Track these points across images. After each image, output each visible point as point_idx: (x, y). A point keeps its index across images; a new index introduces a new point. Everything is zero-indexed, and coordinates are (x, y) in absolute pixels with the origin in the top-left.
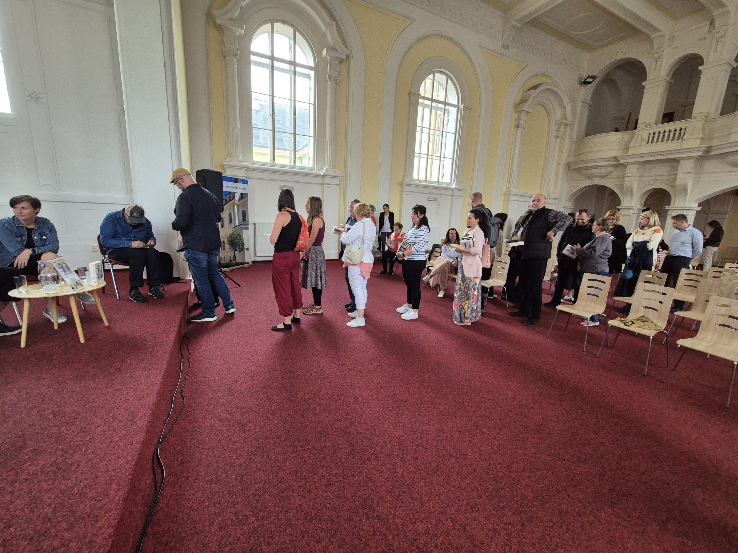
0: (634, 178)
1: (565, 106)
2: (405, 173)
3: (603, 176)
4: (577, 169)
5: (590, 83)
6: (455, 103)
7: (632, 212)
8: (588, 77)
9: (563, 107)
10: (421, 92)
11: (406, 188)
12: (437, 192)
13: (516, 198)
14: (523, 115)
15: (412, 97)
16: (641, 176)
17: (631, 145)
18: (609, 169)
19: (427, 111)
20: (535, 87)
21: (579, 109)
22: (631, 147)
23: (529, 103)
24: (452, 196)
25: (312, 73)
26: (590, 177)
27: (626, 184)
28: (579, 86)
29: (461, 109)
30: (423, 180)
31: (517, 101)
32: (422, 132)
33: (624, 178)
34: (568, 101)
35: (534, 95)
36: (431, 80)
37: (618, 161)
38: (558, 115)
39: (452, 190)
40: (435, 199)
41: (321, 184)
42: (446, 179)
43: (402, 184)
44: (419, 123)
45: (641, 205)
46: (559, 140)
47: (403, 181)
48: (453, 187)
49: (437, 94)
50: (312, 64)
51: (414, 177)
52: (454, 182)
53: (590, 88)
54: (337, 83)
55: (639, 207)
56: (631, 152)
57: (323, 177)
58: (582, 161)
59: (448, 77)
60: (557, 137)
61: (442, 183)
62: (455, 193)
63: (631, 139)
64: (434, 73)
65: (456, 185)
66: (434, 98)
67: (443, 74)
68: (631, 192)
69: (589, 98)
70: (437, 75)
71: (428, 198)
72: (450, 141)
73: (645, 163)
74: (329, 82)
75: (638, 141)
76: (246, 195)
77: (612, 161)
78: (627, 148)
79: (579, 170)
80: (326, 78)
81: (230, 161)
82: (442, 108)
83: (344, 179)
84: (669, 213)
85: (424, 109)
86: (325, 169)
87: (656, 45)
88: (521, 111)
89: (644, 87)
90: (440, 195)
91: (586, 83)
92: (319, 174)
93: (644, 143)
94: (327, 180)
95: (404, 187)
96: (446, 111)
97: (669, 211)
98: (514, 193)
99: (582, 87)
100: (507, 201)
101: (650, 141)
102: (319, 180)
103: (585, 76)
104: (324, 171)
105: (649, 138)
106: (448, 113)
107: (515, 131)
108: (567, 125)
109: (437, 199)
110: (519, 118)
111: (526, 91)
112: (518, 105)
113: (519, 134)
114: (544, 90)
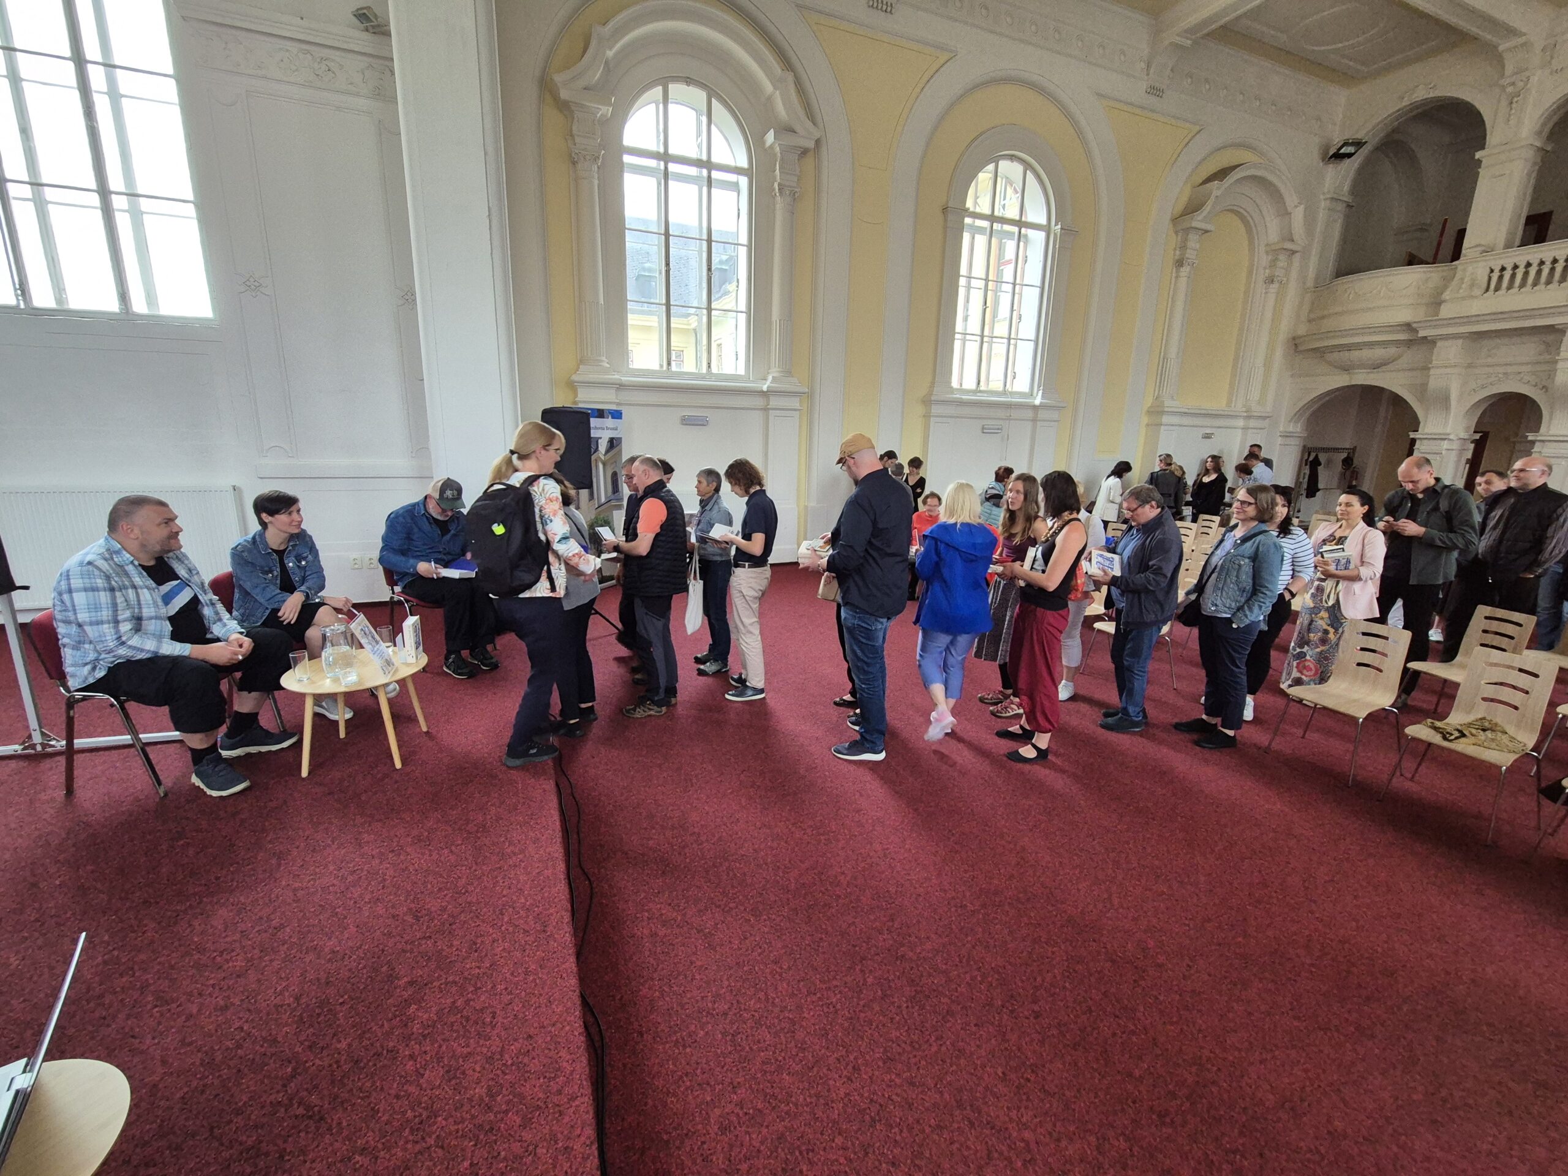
0: (1452, 370)
1: (1289, 209)
2: (934, 376)
3: (1377, 366)
4: (1317, 349)
5: (1349, 155)
6: (1043, 220)
7: (1445, 447)
8: (1345, 144)
9: (1284, 213)
10: (970, 203)
11: (935, 409)
12: (1003, 413)
13: (1175, 420)
14: (1193, 237)
15: (950, 217)
17: (1446, 295)
18: (1392, 351)
19: (981, 240)
20: (1222, 174)
21: (1322, 215)
22: (1444, 301)
23: (1205, 213)
24: (1034, 421)
25: (743, 181)
26: (1346, 369)
27: (1434, 384)
28: (1320, 165)
29: (1055, 233)
30: (970, 391)
31: (1180, 207)
32: (972, 287)
33: (1429, 369)
34: (1296, 201)
35: (1219, 193)
36: (991, 176)
37: (1416, 331)
38: (1272, 230)
39: (1035, 408)
40: (998, 429)
41: (761, 410)
42: (1022, 385)
43: (927, 402)
44: (963, 270)
45: (1467, 429)
46: (1274, 287)
47: (930, 394)
48: (1037, 402)
49: (1002, 203)
50: (743, 163)
51: (952, 385)
52: (1039, 390)
53: (1349, 167)
54: (794, 199)
55: (1463, 435)
56: (1446, 311)
57: (765, 394)
58: (1329, 332)
59: (1027, 166)
60: (1270, 281)
61: (1014, 395)
62: (1042, 414)
63: (1447, 281)
64: (996, 160)
65: (1043, 397)
66: (996, 213)
67: (1016, 161)
68: (1443, 401)
69: (1346, 188)
70: (1004, 165)
71: (983, 428)
72: (1031, 301)
73: (1480, 336)
74: (778, 199)
75: (1464, 286)
76: (619, 440)
77: (1398, 332)
78: (1436, 303)
79: (1320, 353)
80: (774, 190)
81: (586, 374)
82: (1014, 233)
83: (809, 396)
84: (1537, 448)
85: (973, 238)
86: (770, 378)
87: (1509, 69)
88: (1187, 230)
89: (1479, 162)
90: (1010, 420)
91: (1338, 156)
92: (759, 389)
93: (1477, 292)
94: (774, 402)
95: (933, 406)
96: (1022, 239)
97: (1537, 444)
98: (1170, 410)
99: (1331, 165)
100: (1155, 426)
101: (1492, 286)
102: (760, 402)
103: (1337, 140)
104: (768, 383)
105: (1490, 279)
106: (1026, 244)
107: (1174, 274)
108: (1294, 253)
109: (1001, 429)
110: (1183, 246)
111: (1200, 184)
112: (1181, 216)
113: (1183, 280)
114: (1241, 179)
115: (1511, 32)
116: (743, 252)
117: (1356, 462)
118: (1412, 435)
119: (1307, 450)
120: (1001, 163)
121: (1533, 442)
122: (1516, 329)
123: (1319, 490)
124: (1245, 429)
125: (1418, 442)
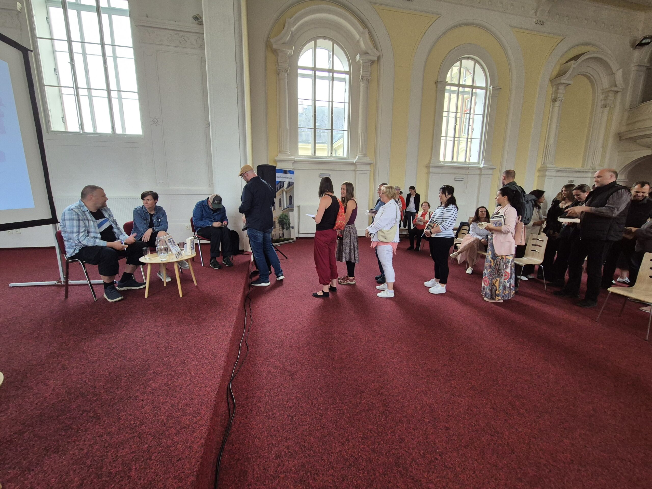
2: (431, 155)
4: (631, 138)
5: (647, 44)
6: (484, 85)
8: (645, 38)
9: (611, 74)
10: (448, 79)
11: (432, 170)
12: (465, 172)
14: (561, 87)
15: (439, 85)
19: (454, 96)
20: (576, 58)
23: (568, 75)
24: (480, 175)
25: (347, 77)
26: (649, 147)
28: (632, 49)
29: (490, 91)
30: (449, 162)
31: (555, 74)
32: (448, 117)
34: (618, 67)
35: (575, 66)
36: (458, 67)
38: (605, 83)
39: (481, 169)
40: (462, 179)
41: (353, 171)
42: (474, 159)
43: (428, 167)
44: (445, 108)
46: (607, 109)
47: (430, 163)
48: (481, 166)
49: (464, 79)
50: (347, 69)
51: (440, 159)
52: (482, 161)
53: (647, 50)
54: (368, 82)
57: (355, 164)
58: (639, 129)
59: (476, 61)
60: (604, 106)
61: (470, 163)
62: (484, 172)
64: (461, 60)
65: (484, 164)
66: (461, 83)
67: (471, 60)
69: (646, 60)
70: (464, 62)
71: (455, 178)
72: (478, 122)
74: (361, 82)
76: (293, 183)
79: (634, 139)
80: (360, 79)
81: (281, 157)
82: (470, 92)
83: (374, 165)
85: (450, 95)
86: (357, 157)
88: (558, 85)
90: (468, 174)
91: (641, 45)
92: (352, 162)
94: (358, 167)
96: (473, 94)
98: (551, 169)
99: (637, 50)
102: (352, 168)
103: (641, 37)
104: (356, 159)
106: (476, 96)
107: (552, 106)
108: (618, 92)
109: (464, 179)
110: (556, 92)
111: (565, 63)
112: (556, 77)
113: (556, 109)
114: (588, 58)
116: (346, 106)
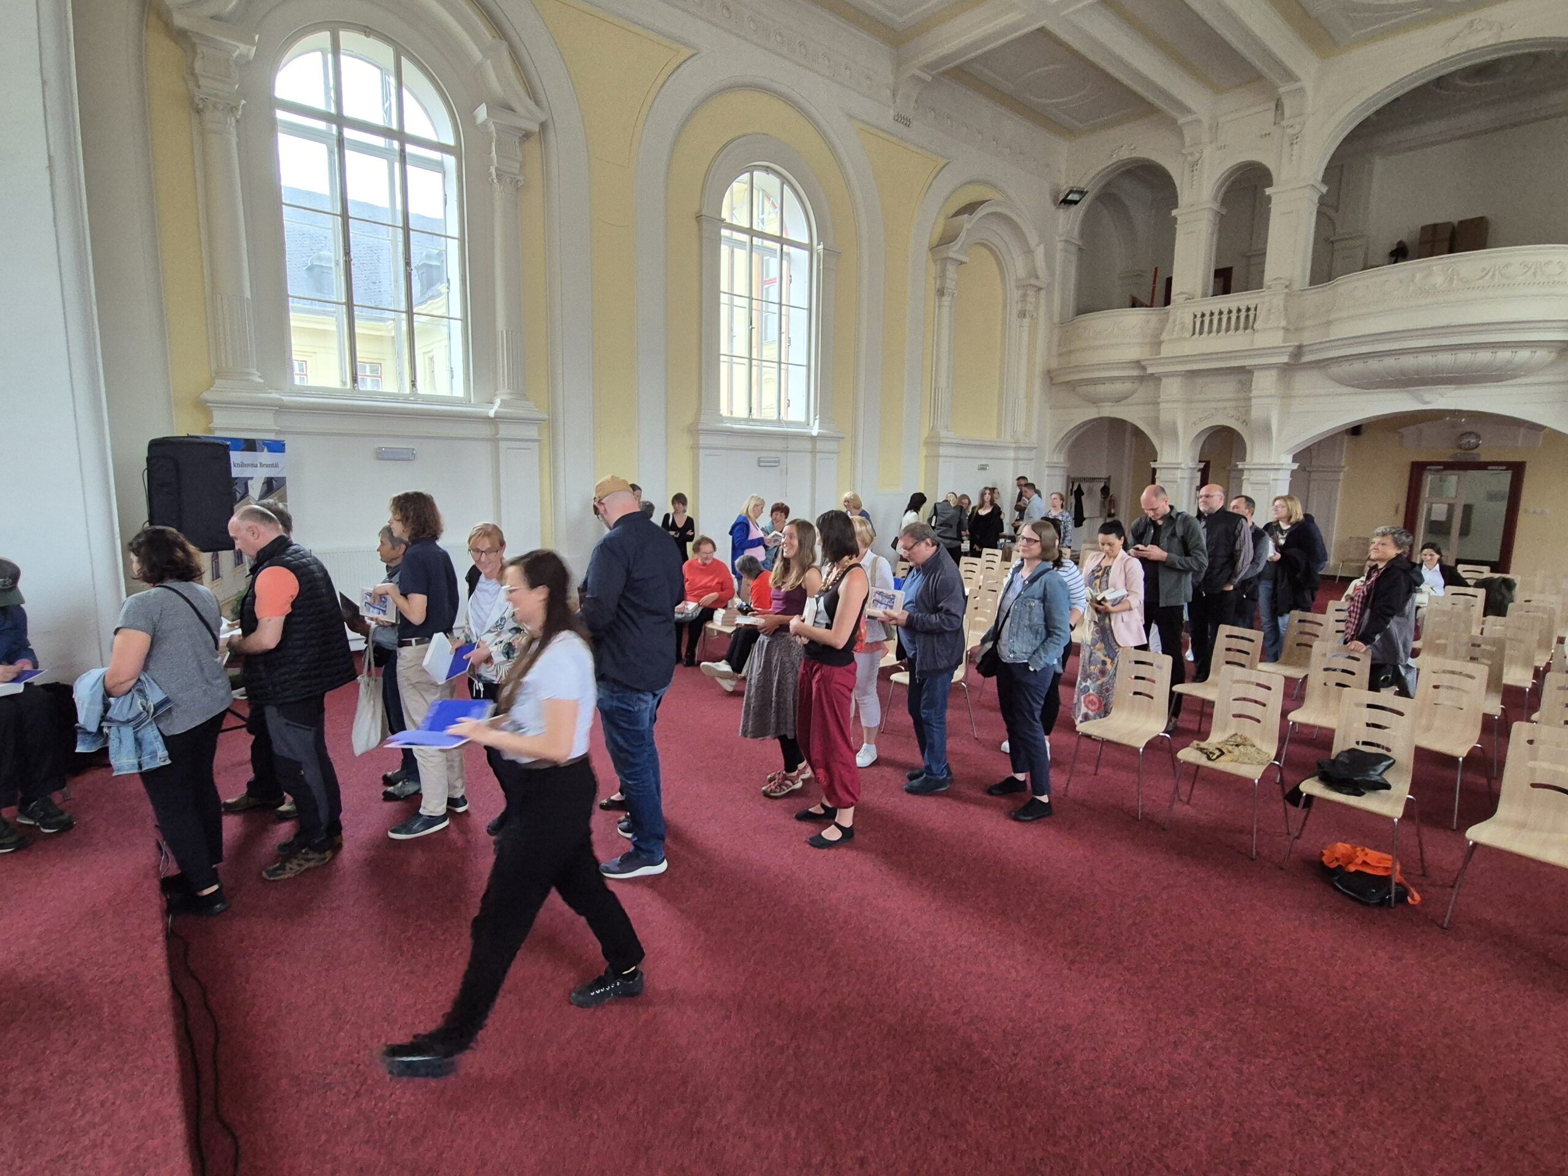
0: (1175, 405)
1: (1032, 248)
2: (700, 404)
3: (1119, 400)
4: (1068, 382)
5: (1076, 202)
6: (805, 240)
7: (1179, 476)
9: (1028, 252)
10: (725, 214)
11: (704, 440)
12: (778, 444)
13: (952, 451)
14: (951, 269)
15: (705, 227)
16: (1190, 401)
17: (1165, 336)
18: (1128, 386)
19: (741, 255)
20: (970, 208)
21: (1059, 256)
22: (1164, 341)
23: (960, 244)
24: (813, 452)
25: (450, 162)
26: (1095, 401)
27: (1165, 417)
28: (1053, 208)
29: (818, 254)
30: (743, 420)
31: (936, 237)
32: (732, 306)
33: (1158, 403)
34: (1037, 241)
35: (969, 226)
36: (746, 187)
37: (1144, 368)
38: (1019, 268)
39: (813, 438)
40: (775, 462)
41: (487, 440)
42: (797, 413)
43: (694, 431)
44: (724, 286)
45: (1193, 459)
46: (1026, 321)
47: (697, 421)
48: (815, 431)
49: (762, 218)
50: (448, 138)
51: (721, 412)
52: (815, 419)
53: (1076, 213)
54: (517, 190)
55: (1191, 465)
56: (1166, 351)
57: (494, 421)
58: (1076, 366)
59: (784, 180)
60: (1023, 314)
61: (789, 424)
62: (820, 445)
63: (1163, 322)
64: (751, 170)
65: (820, 427)
66: (756, 228)
68: (1174, 434)
69: (1076, 233)
70: (759, 176)
71: (759, 461)
72: (799, 325)
73: (1193, 374)
74: (497, 186)
75: (1176, 328)
77: (1133, 368)
78: (1157, 344)
79: (1072, 386)
80: (490, 174)
81: (223, 391)
82: (776, 250)
83: (550, 424)
84: (1246, 475)
86: (498, 402)
87: (1187, 139)
88: (945, 260)
89: (1175, 219)
90: (787, 451)
91: (1066, 202)
92: (484, 415)
93: (1188, 334)
94: (504, 431)
95: (701, 437)
96: (784, 257)
97: (1246, 473)
98: (948, 441)
99: (1061, 210)
100: (933, 457)
101: (1197, 330)
102: (486, 431)
103: (1064, 188)
104: (496, 407)
105: (1195, 323)
106: (789, 262)
107: (937, 303)
108: (1040, 289)
109: (779, 462)
110: (943, 275)
111: (953, 216)
112: (938, 245)
113: (946, 310)
114: (988, 214)
115: (1187, 110)
116: (453, 247)
117: (1112, 491)
118: (1153, 465)
119: (1071, 481)
120: (755, 173)
121: (1242, 470)
122: (1216, 369)
123: (1084, 519)
124: (1016, 459)
125: (1158, 472)
